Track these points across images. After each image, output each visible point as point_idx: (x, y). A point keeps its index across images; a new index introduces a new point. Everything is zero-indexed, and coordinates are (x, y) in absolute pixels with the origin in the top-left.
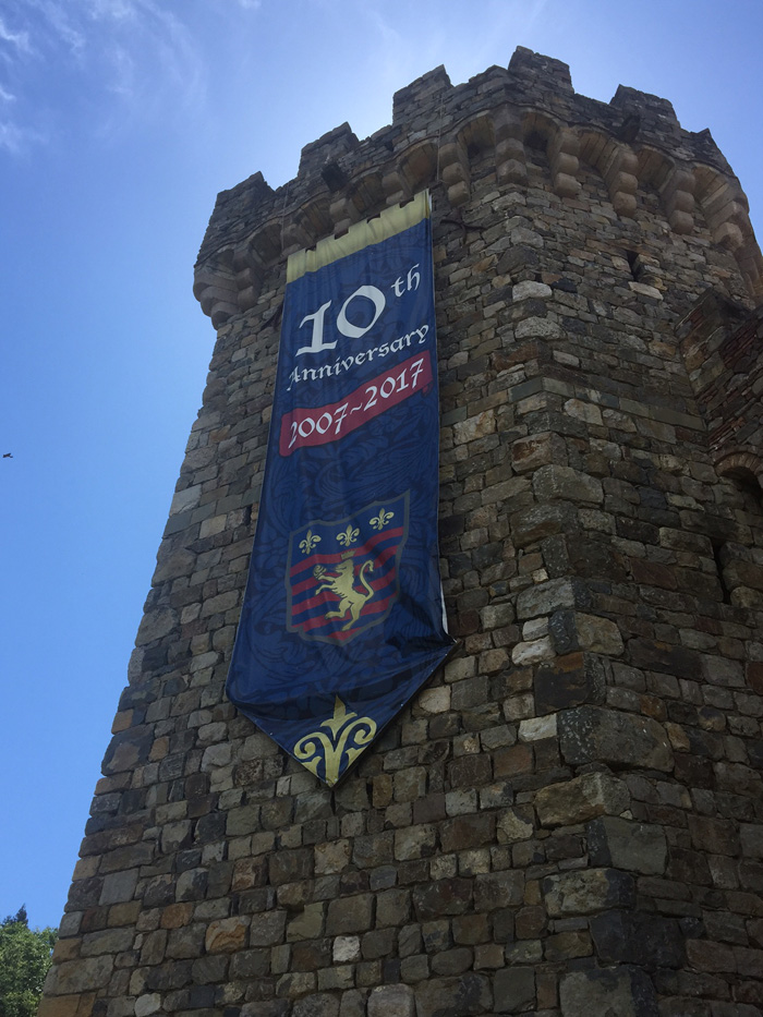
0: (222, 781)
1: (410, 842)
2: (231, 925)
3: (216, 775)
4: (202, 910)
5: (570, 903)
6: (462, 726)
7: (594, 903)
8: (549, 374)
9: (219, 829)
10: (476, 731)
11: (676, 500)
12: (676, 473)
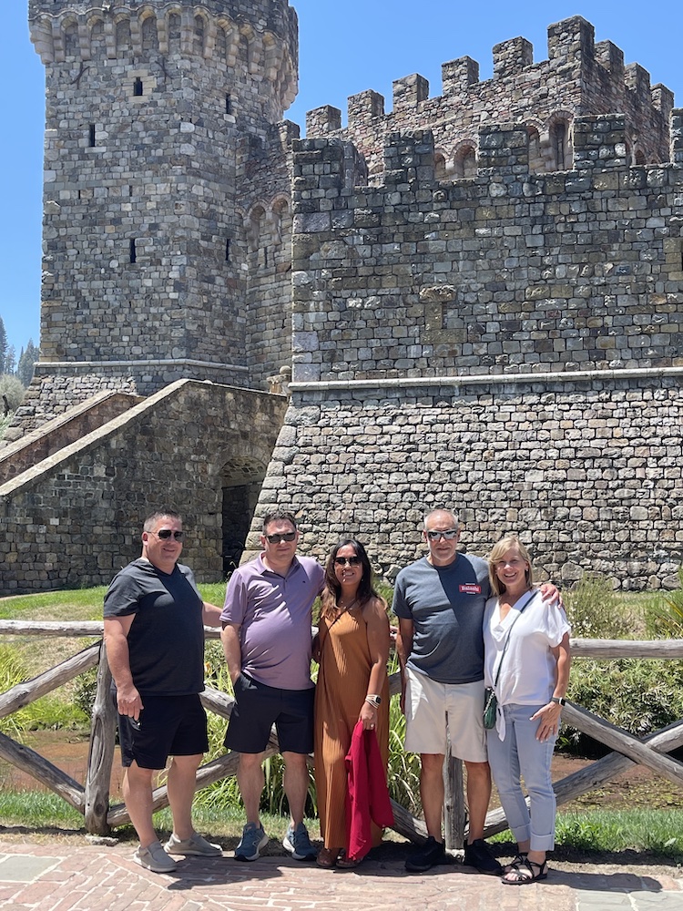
0: (85, 293)
1: (141, 318)
2: (95, 330)
3: (83, 291)
4: (85, 326)
5: (176, 335)
6: (155, 291)
7: (181, 335)
8: (189, 173)
9: (87, 306)
10: (159, 293)
11: (219, 225)
12: (222, 214)
